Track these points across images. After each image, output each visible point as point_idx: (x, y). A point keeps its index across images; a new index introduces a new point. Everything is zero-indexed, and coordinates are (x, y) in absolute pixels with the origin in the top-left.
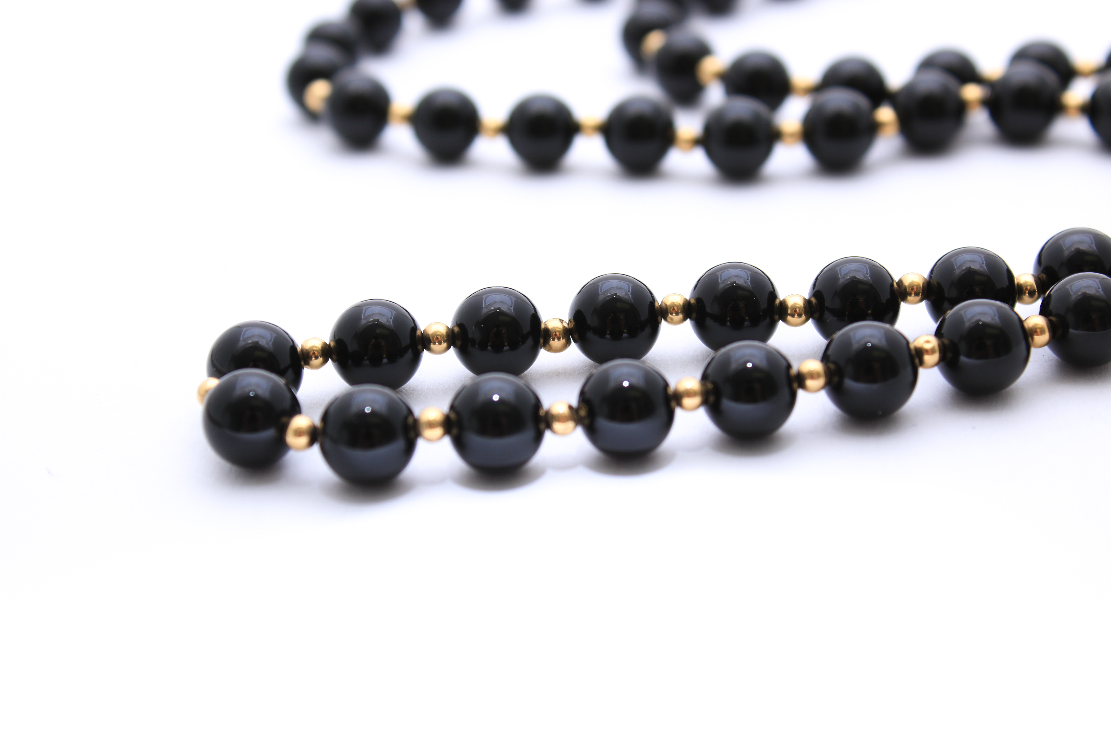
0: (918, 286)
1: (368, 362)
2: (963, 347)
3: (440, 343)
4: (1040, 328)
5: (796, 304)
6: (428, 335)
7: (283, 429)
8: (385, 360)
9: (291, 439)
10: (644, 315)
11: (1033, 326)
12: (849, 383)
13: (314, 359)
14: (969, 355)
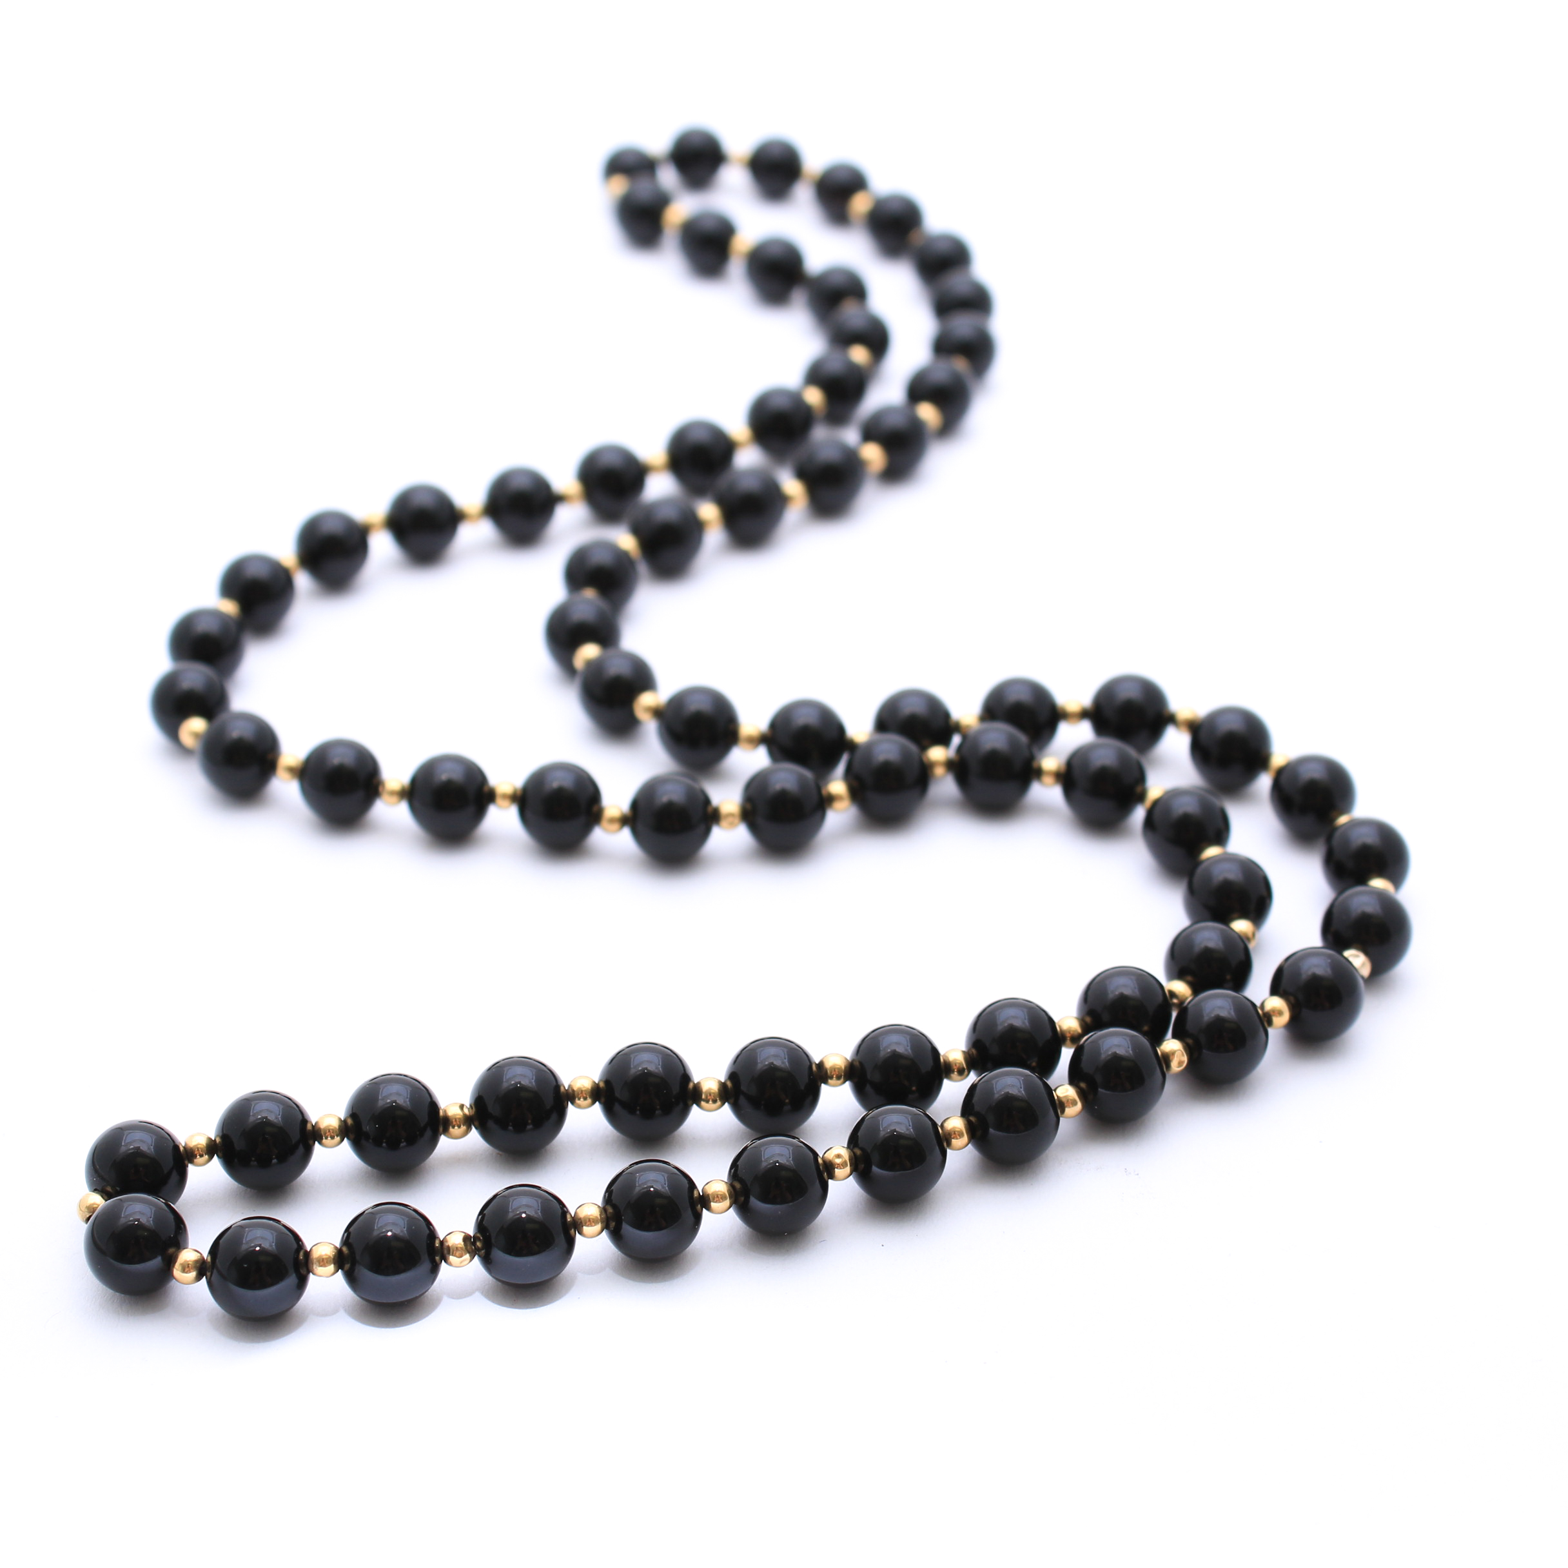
0: (840, 1069)
1: (256, 1163)
2: (875, 1157)
3: (333, 1138)
4: (958, 1131)
5: (711, 1089)
6: (320, 1129)
7: (170, 1261)
8: (275, 1161)
9: (177, 1272)
10: (549, 1102)
11: (951, 1129)
12: (755, 1202)
13: (198, 1157)
14: (881, 1167)
